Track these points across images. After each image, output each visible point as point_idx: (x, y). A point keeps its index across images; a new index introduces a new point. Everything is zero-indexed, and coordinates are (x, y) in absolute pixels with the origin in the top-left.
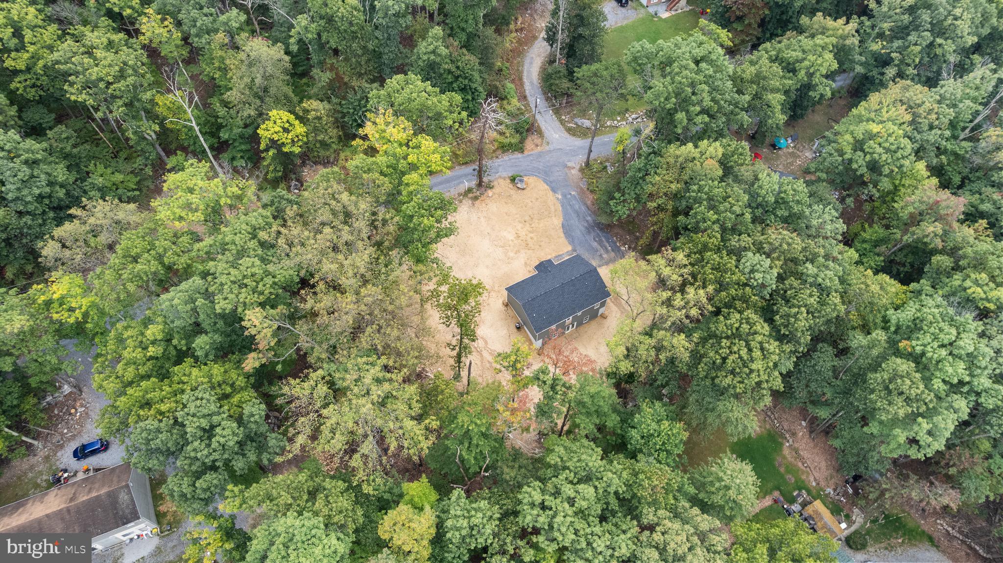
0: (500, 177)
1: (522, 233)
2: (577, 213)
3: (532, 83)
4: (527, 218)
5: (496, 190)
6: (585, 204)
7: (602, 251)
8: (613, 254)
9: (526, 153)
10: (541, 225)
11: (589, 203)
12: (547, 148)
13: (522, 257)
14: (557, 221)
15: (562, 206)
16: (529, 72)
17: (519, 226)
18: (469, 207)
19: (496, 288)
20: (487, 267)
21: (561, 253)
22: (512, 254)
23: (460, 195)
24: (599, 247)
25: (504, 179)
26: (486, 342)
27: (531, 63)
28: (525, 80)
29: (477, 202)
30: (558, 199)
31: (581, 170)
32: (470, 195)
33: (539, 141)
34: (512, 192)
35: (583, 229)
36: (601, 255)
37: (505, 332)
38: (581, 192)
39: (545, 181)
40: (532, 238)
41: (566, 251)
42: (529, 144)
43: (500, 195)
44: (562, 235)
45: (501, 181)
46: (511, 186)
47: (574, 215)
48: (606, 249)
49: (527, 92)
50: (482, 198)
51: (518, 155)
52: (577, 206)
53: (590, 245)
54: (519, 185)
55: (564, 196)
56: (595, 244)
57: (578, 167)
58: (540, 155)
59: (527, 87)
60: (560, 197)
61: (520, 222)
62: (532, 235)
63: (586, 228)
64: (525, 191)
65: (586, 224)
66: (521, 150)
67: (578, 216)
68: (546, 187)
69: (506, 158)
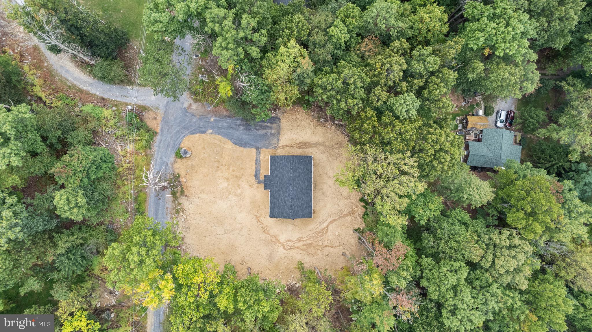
0: (172, 164)
1: (226, 175)
2: (229, 127)
3: (90, 85)
4: (216, 164)
5: (183, 174)
6: (226, 117)
7: (269, 131)
8: (274, 125)
9: (158, 131)
10: (226, 158)
11: (225, 113)
12: (161, 112)
13: (244, 185)
14: (229, 145)
15: (219, 134)
16: (76, 79)
17: (219, 173)
18: (187, 200)
19: (258, 215)
20: (240, 212)
21: (255, 158)
22: (239, 191)
23: (174, 202)
24: (264, 131)
25: (175, 162)
26: (291, 241)
27: (67, 71)
28: (85, 88)
29: (186, 192)
30: (211, 133)
31: (196, 100)
32: (178, 195)
33: (151, 115)
34: (190, 162)
35: (245, 132)
36: (271, 134)
37: (290, 226)
38: (215, 113)
39: (192, 133)
40: (233, 171)
41: (255, 154)
42: (152, 124)
43: (188, 173)
44: (242, 149)
45: (176, 165)
46: (184, 161)
47: (231, 131)
48: (268, 127)
49: (98, 94)
50: (184, 186)
51: (158, 138)
52: (225, 124)
53: (260, 136)
54: (188, 156)
55: (213, 128)
56: (261, 132)
57: (192, 101)
58: (165, 121)
59: (93, 90)
60: (211, 131)
61: (217, 171)
62: (231, 169)
63: (246, 129)
64: (194, 153)
65: (242, 128)
66: (155, 133)
67: (233, 128)
68: (197, 135)
69: (156, 149)
